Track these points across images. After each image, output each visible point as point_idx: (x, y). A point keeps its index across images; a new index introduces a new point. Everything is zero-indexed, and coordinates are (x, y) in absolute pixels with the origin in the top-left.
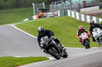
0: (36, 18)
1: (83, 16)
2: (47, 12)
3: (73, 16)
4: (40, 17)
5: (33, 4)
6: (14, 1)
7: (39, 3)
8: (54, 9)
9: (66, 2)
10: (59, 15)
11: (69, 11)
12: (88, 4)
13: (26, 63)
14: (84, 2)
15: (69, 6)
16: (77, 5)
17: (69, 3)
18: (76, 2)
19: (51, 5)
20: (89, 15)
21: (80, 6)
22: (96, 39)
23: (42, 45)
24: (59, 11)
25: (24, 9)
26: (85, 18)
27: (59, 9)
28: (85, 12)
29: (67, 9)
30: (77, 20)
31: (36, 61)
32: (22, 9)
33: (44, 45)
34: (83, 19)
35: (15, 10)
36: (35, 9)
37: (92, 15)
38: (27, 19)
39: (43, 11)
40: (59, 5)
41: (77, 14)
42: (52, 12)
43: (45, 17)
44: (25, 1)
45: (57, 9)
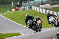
0: (14, 11)
1: (41, 9)
2: (20, 7)
3: (36, 10)
4: (16, 10)
5: (12, 2)
6: (1, 1)
7: (15, 2)
8: (24, 5)
9: (32, 1)
10: (27, 9)
11: (33, 7)
12: (44, 2)
13: (8, 37)
14: (42, 1)
15: (33, 4)
16: (38, 3)
17: (33, 2)
18: (37, 1)
19: (22, 3)
20: (44, 9)
21: (39, 4)
22: (51, 22)
23: (28, 24)
24: (27, 7)
25: (7, 5)
26: (43, 11)
27: (27, 5)
28: (42, 7)
29: (32, 5)
30: (38, 12)
31: (14, 36)
32: (6, 5)
33: (30, 24)
34: (41, 11)
35: (2, 6)
36: (14, 6)
37: (46, 9)
38: (9, 11)
39: (18, 6)
40: (27, 3)
41: (38, 8)
42: (23, 7)
43: (19, 10)
44: (7, 1)
45: (26, 5)
